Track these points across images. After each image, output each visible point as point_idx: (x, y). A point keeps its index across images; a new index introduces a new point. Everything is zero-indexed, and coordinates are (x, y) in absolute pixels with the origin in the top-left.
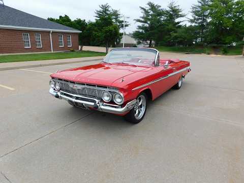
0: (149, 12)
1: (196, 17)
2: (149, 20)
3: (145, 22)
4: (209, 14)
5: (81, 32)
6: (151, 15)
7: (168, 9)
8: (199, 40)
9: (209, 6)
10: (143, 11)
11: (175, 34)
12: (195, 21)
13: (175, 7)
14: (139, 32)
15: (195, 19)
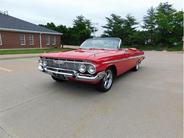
0: (113, 21)
1: (147, 24)
2: (113, 26)
3: (110, 28)
4: (156, 22)
5: (63, 34)
6: (114, 23)
7: (126, 19)
8: (149, 41)
9: (155, 16)
10: (108, 21)
11: (132, 37)
12: (146, 27)
13: (131, 17)
14: (105, 35)
15: (146, 25)
